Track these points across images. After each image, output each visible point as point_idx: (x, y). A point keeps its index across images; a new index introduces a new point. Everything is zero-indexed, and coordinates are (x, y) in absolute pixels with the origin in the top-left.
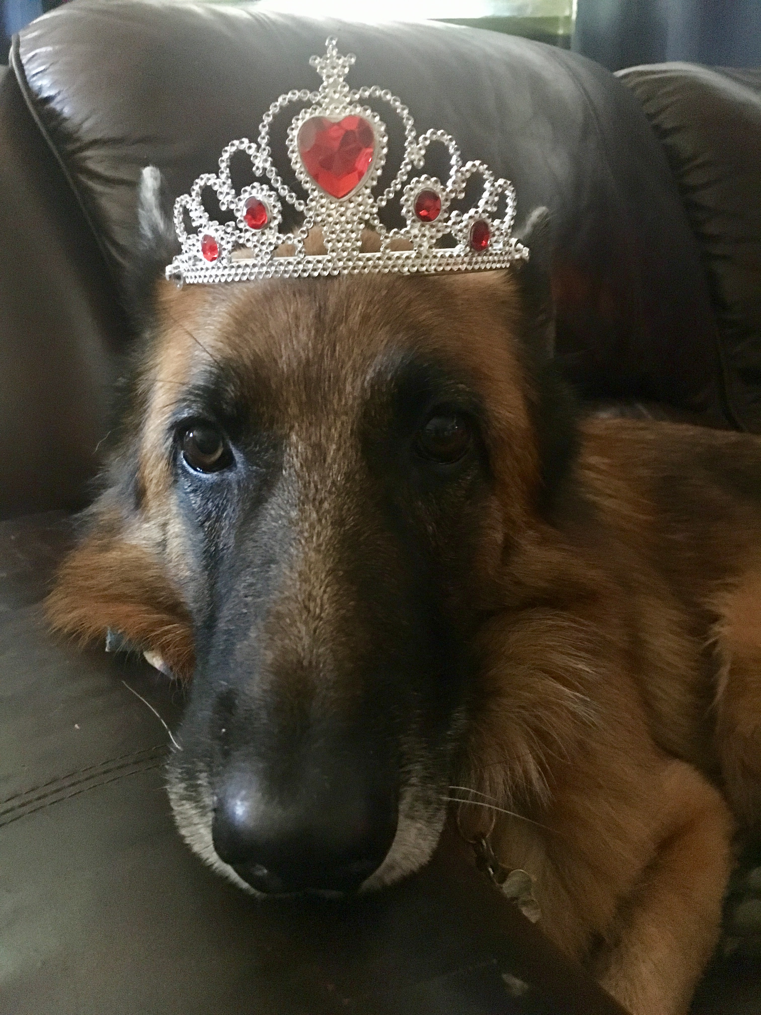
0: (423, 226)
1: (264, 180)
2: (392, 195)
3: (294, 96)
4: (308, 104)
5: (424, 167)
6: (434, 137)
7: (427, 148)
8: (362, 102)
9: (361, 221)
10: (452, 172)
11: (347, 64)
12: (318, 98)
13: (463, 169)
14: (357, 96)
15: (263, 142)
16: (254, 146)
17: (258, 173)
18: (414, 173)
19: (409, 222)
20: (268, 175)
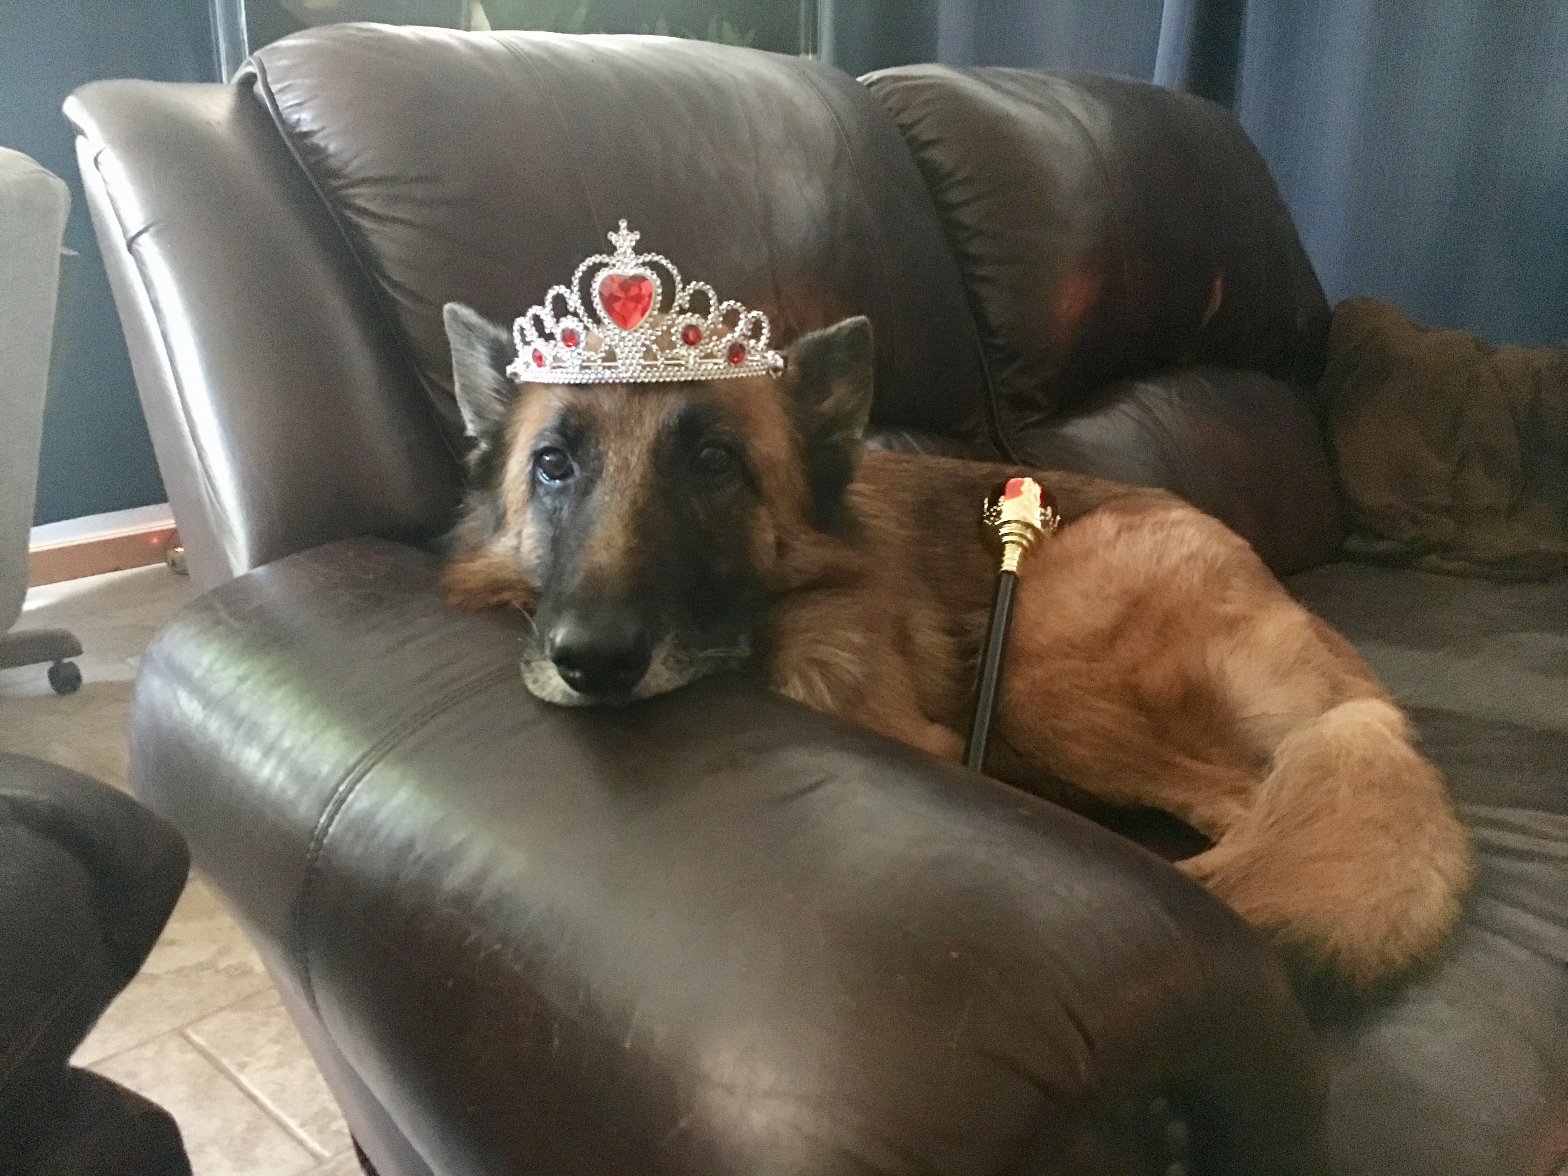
0: (688, 348)
1: (575, 314)
2: (665, 328)
3: (596, 259)
4: (606, 265)
5: (689, 308)
6: (697, 288)
7: (691, 295)
8: (644, 264)
9: (643, 345)
10: (712, 309)
11: (634, 239)
12: (614, 261)
13: (721, 308)
14: (641, 261)
15: (576, 289)
16: (568, 291)
17: (572, 310)
18: (682, 311)
19: (678, 346)
20: (578, 311)
